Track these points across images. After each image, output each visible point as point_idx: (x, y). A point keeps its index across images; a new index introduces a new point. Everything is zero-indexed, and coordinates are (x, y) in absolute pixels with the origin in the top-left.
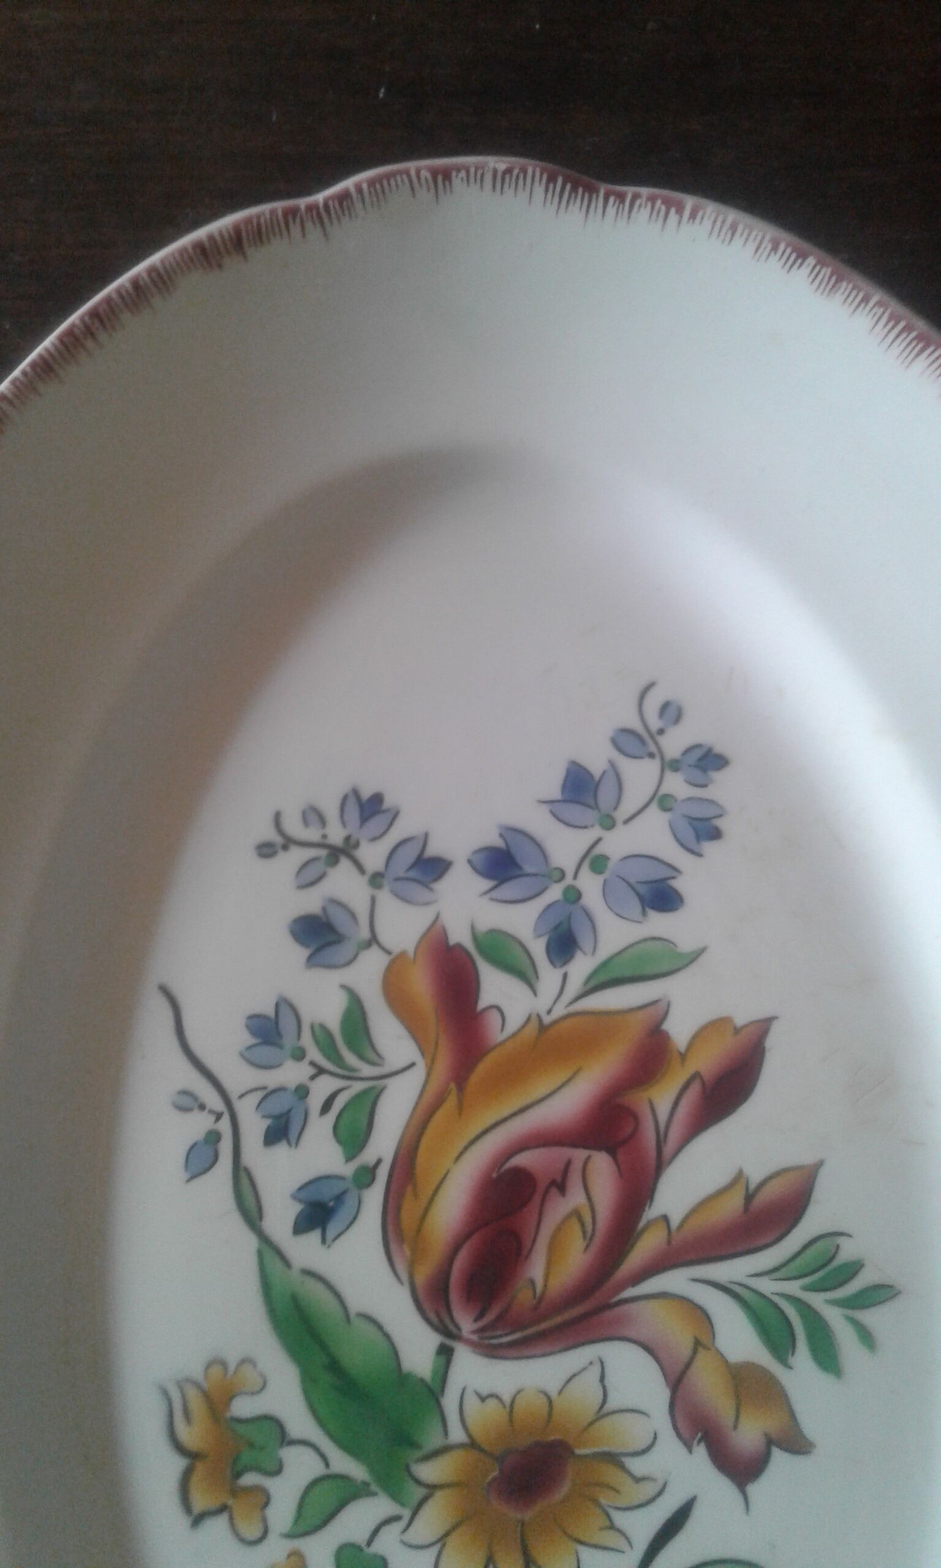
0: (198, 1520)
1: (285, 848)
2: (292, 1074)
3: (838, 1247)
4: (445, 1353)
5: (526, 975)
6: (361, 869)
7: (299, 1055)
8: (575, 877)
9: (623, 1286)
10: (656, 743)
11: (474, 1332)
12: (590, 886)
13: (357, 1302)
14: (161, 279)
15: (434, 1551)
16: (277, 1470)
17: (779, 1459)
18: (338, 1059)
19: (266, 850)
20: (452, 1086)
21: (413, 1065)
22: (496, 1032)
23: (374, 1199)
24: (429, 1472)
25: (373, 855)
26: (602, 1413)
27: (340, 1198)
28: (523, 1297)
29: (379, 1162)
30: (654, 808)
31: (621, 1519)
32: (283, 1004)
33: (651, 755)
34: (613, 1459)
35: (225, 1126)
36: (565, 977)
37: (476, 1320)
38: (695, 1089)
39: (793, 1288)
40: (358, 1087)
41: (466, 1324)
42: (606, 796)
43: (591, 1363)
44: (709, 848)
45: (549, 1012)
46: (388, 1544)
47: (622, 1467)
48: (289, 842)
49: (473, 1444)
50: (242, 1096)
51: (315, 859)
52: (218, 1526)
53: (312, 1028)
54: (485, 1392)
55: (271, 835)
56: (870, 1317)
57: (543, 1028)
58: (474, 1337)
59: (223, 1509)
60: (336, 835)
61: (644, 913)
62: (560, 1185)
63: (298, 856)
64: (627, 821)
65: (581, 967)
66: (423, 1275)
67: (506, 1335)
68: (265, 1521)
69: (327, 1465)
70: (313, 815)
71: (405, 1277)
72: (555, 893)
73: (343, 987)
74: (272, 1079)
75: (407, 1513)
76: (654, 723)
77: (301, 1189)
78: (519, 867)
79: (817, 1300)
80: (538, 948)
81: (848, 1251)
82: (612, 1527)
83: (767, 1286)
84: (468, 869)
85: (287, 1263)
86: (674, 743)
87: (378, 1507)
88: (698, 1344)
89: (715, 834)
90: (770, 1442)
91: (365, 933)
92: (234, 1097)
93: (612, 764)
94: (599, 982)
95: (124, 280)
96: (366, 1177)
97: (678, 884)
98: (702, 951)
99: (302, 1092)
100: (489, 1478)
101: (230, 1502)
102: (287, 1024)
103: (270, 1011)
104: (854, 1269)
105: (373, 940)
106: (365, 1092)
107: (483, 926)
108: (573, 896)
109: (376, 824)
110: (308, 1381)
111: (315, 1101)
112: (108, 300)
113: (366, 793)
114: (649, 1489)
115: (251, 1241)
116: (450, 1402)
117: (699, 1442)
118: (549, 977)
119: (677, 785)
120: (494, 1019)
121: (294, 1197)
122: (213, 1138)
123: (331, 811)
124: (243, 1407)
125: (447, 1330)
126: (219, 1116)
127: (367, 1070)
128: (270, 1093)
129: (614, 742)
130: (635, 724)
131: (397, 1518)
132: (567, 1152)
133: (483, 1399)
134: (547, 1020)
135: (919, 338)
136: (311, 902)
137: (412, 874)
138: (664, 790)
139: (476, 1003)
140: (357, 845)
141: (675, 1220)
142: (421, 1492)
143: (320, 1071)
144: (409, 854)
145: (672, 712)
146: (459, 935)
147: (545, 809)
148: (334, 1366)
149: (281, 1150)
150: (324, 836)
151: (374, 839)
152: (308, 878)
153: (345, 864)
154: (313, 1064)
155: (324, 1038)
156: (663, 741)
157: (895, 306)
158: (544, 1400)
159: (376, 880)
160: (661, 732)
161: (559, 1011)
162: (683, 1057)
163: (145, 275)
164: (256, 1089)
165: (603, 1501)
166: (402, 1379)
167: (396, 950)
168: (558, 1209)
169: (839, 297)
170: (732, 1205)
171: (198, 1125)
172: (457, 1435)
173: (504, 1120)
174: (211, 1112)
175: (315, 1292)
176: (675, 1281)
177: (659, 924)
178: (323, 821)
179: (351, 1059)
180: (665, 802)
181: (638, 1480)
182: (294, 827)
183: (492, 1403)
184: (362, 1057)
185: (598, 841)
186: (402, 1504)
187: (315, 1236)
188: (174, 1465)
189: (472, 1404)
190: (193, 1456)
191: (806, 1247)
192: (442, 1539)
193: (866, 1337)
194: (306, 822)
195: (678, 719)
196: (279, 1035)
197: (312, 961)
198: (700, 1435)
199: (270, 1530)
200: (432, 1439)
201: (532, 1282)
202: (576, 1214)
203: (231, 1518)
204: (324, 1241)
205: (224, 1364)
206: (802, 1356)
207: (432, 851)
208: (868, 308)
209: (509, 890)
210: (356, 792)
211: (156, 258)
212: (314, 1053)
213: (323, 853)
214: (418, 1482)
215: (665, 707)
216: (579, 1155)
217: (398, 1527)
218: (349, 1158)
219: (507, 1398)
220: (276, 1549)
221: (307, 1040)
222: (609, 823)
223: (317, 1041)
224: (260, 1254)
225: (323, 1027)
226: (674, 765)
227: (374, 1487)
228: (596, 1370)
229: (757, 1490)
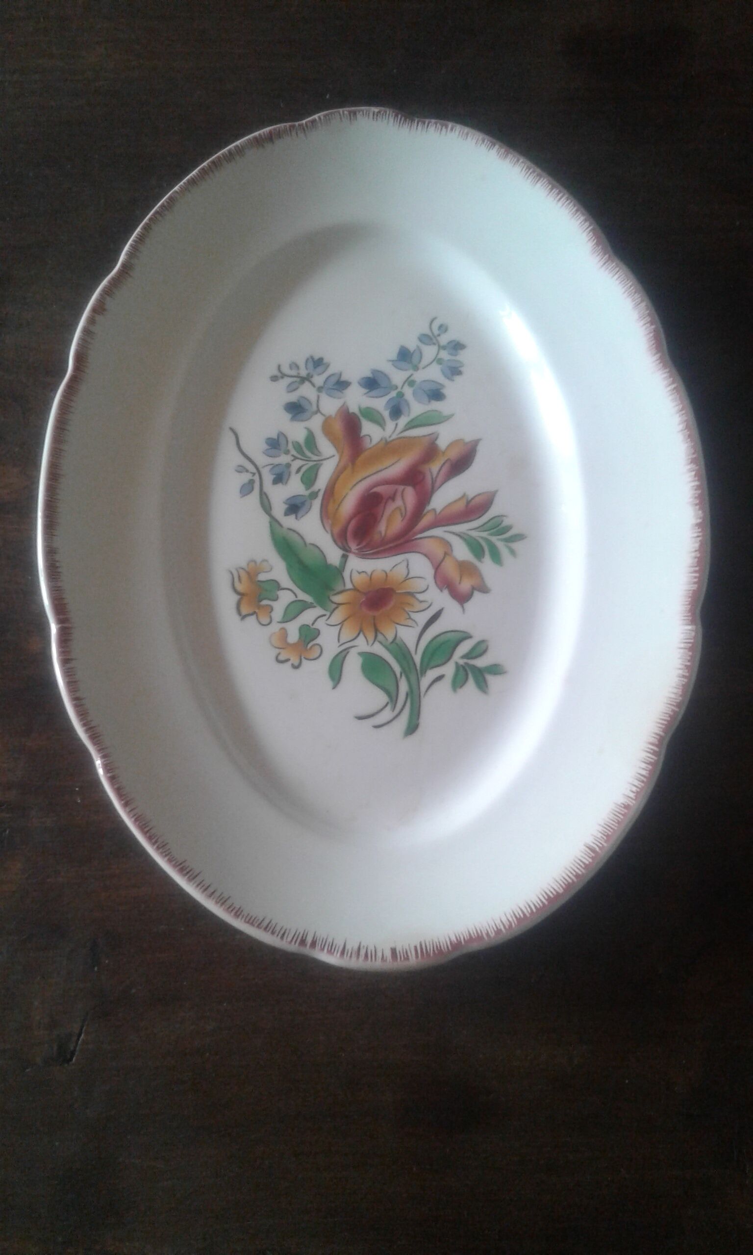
0: (243, 617)
1: (282, 378)
2: (284, 459)
3: (502, 521)
4: (345, 557)
5: (380, 422)
6: (313, 385)
7: (287, 452)
8: (402, 388)
9: (416, 534)
10: (437, 340)
11: (357, 549)
12: (408, 392)
13: (309, 539)
14: (240, 151)
15: (339, 627)
16: (276, 599)
17: (476, 594)
18: (303, 454)
19: (274, 379)
20: (350, 464)
21: (334, 456)
22: (368, 444)
23: (317, 504)
24: (338, 599)
25: (319, 380)
26: (407, 578)
27: (303, 503)
28: (376, 537)
29: (319, 490)
30: (434, 364)
31: (413, 615)
32: (281, 434)
33: (434, 344)
34: (411, 594)
35: (257, 478)
36: (397, 425)
37: (358, 545)
38: (447, 466)
39: (484, 534)
40: (311, 464)
41: (353, 546)
42: (415, 359)
43: (403, 561)
44: (457, 379)
45: (390, 437)
46: (321, 625)
47: (414, 597)
48: (283, 376)
49: (355, 589)
50: (264, 467)
51: (296, 382)
52: (252, 620)
53: (292, 442)
54: (360, 571)
55: (276, 372)
56: (515, 546)
57: (387, 443)
58: (357, 551)
59: (255, 613)
60: (303, 373)
61: (429, 402)
62: (393, 498)
63: (286, 381)
64: (424, 368)
65: (403, 421)
66: (337, 530)
67: (371, 550)
68: (271, 617)
69: (296, 597)
70: (294, 365)
71: (329, 532)
72: (393, 394)
73: (306, 428)
74: (277, 461)
75: (328, 614)
76: (436, 332)
77: (288, 499)
78: (379, 385)
79: (494, 539)
80: (386, 414)
81: (506, 522)
82: (410, 618)
83: (474, 534)
84: (357, 385)
85: (281, 525)
86: (444, 339)
87: (318, 611)
88: (446, 554)
89: (459, 373)
90: (473, 589)
91: (314, 408)
92: (260, 466)
93: (418, 347)
94: (411, 426)
95: (225, 150)
96: (314, 495)
97: (445, 391)
98: (453, 415)
99: (288, 466)
100: (362, 601)
101: (257, 611)
102: (282, 441)
103: (276, 437)
104: (508, 528)
105: (318, 411)
106: (315, 465)
107: (364, 406)
108: (401, 395)
109: (319, 369)
110: (290, 568)
111: (294, 468)
112: (219, 157)
113: (316, 357)
114: (425, 605)
115: (266, 519)
116: (346, 574)
117: (445, 589)
118: (390, 425)
119: (444, 355)
120: (367, 440)
121: (285, 503)
122: (252, 482)
123: (302, 364)
124: (262, 577)
125: (346, 549)
126: (254, 474)
127: (316, 458)
128: (275, 466)
129: (420, 340)
130: (427, 332)
131: (324, 615)
132: (397, 487)
133: (359, 573)
134: (389, 440)
135: (538, 175)
136: (293, 397)
137: (334, 387)
138: (439, 357)
139: (360, 432)
140: (312, 377)
141: (438, 511)
142: (335, 606)
143: (295, 458)
144: (334, 380)
145: (443, 328)
146: (354, 409)
147: (391, 363)
148: (300, 562)
149: (280, 486)
150: (299, 374)
151: (319, 374)
152: (291, 389)
153: (307, 384)
154: (293, 456)
155: (297, 446)
156: (439, 338)
158: (385, 574)
159: (320, 389)
160: (439, 335)
161: (394, 437)
162: (444, 453)
163: (233, 148)
164: (269, 465)
165: (407, 609)
166: (327, 567)
167: (327, 415)
168: (391, 507)
170: (461, 505)
171: (245, 478)
172: (349, 585)
173: (370, 476)
174: (251, 473)
175: (295, 537)
176: (438, 532)
177: (436, 405)
178: (298, 367)
179: (308, 454)
180: (439, 361)
181: (421, 602)
182: (286, 370)
183: (363, 575)
184: (313, 453)
185: (412, 375)
186: (326, 610)
187: (293, 517)
188: (233, 598)
189: (355, 575)
190: (241, 595)
191: (489, 521)
192: (342, 624)
193: (513, 552)
194: (291, 367)
195: (446, 330)
196: (279, 445)
197: (294, 419)
198: (445, 586)
199: (273, 621)
200: (340, 588)
201: (380, 533)
202: (399, 508)
203: (257, 618)
204: (296, 518)
205: (255, 562)
206: (487, 559)
207: (343, 378)
209: (374, 393)
210: (312, 358)
211: (238, 143)
212: (294, 452)
213: (298, 380)
214: (333, 602)
215: (441, 327)
216: (401, 488)
217: (325, 618)
218: (307, 489)
219: (369, 573)
220: (275, 627)
221: (290, 447)
222: (416, 368)
223: (294, 447)
224: (270, 523)
225: (298, 443)
226: (444, 348)
227: (315, 604)
228: (405, 564)
229: (468, 605)
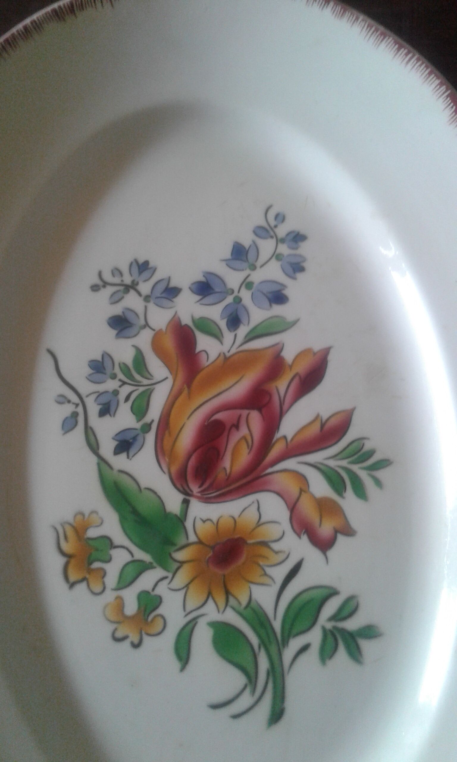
0: (72, 585)
1: (104, 286)
2: (111, 385)
3: (363, 445)
4: (186, 503)
5: (218, 336)
6: (140, 294)
7: (114, 377)
8: (239, 292)
9: (266, 468)
10: (275, 233)
11: (199, 492)
12: (246, 296)
13: (144, 483)
14: (37, 26)
15: (183, 591)
16: (109, 560)
17: (341, 539)
18: (131, 377)
19: (95, 288)
20: (185, 386)
21: (167, 378)
22: (204, 362)
23: (151, 438)
24: (180, 556)
25: (145, 288)
26: (259, 524)
27: (135, 438)
28: (221, 476)
29: (153, 421)
30: (274, 260)
31: (269, 571)
32: (106, 355)
33: (272, 237)
34: (265, 544)
35: (80, 410)
36: (236, 336)
37: (200, 487)
38: (296, 381)
39: (344, 463)
40: (141, 389)
41: (195, 489)
42: (251, 256)
43: (253, 502)
44: (299, 275)
45: (229, 351)
46: (162, 590)
47: (269, 547)
48: (106, 284)
49: (200, 542)
50: (87, 396)
51: (118, 291)
52: (82, 587)
53: (119, 364)
54: (204, 519)
55: (97, 281)
56: (380, 474)
57: (226, 359)
58: (199, 495)
59: (84, 579)
60: (128, 280)
61: (271, 305)
62: (237, 426)
63: (110, 290)
64: (262, 266)
65: (243, 331)
66: (174, 469)
67: (215, 492)
68: (104, 583)
69: (133, 556)
70: (117, 271)
71: (166, 470)
72: (230, 299)
73: (133, 346)
74: (101, 388)
75: (170, 575)
76: (272, 223)
77: (117, 435)
78: (213, 289)
79: (355, 468)
80: (223, 324)
81: (368, 446)
82: (265, 574)
83: (332, 463)
84: (189, 292)
85: (111, 467)
86: (282, 231)
87: (158, 573)
88: (301, 491)
89: (302, 269)
90: (336, 532)
91: (142, 322)
92: (84, 396)
93: (254, 242)
94: (251, 337)
95: (20, 26)
96: (147, 428)
97: (286, 292)
98: (298, 320)
99: (116, 393)
100: (208, 556)
101: (87, 576)
102: (108, 364)
103: (100, 359)
104: (371, 453)
105: (147, 325)
106: (146, 391)
107: (197, 316)
108: (238, 300)
109: (146, 274)
110: (123, 520)
111: (122, 396)
112: (13, 35)
113: (141, 261)
114: (282, 557)
115: (94, 459)
116: (189, 524)
117: (304, 534)
118: (228, 336)
119: (284, 249)
120: (204, 356)
121: (113, 439)
122: (75, 415)
123: (125, 269)
124: (92, 533)
125: (187, 493)
126: (77, 405)
127: (145, 382)
128: (100, 394)
129: (255, 232)
130: (264, 224)
131: (166, 578)
132: (240, 411)
133: (204, 521)
134: (228, 355)
135: (382, 34)
136: (117, 310)
137: (163, 295)
138: (278, 251)
139: (195, 348)
140: (137, 284)
141: (289, 438)
142: (177, 565)
143: (124, 383)
144: (161, 287)
145: (280, 218)
146: (186, 320)
147: (224, 264)
148: (135, 512)
149: (107, 418)
150: (122, 281)
151: (145, 281)
152: (115, 300)
153: (132, 292)
154: (120, 380)
155: (125, 369)
156: (277, 231)
157: (369, 21)
158: (233, 521)
159: (147, 299)
160: (276, 226)
161: (233, 351)
162: (291, 367)
163: (30, 24)
164: (94, 393)
165: (261, 563)
166: (166, 515)
167: (157, 328)
168: (235, 437)
169: (345, 19)
170: (316, 429)
171: (67, 410)
172: (192, 538)
173: (210, 399)
174: (73, 403)
175: (125, 480)
176: (291, 464)
177: (278, 310)
178: (121, 274)
179: (138, 377)
180: (278, 257)
181: (277, 553)
182: (108, 277)
183: (208, 523)
184: (143, 376)
185: (248, 276)
186: (168, 571)
187: (124, 455)
188: (60, 561)
189: (199, 524)
190: (69, 556)
191: (348, 446)
192: (187, 586)
193: (378, 483)
194: (113, 275)
195: (283, 219)
196: (104, 368)
197: (118, 336)
198: (304, 531)
199: (107, 588)
200: (182, 541)
201: (225, 469)
202: (244, 438)
203: (88, 585)
204: (128, 457)
205: (83, 514)
206: (349, 492)
207: (173, 284)
208: (358, 23)
209: (209, 299)
210: (136, 261)
211: (35, 17)
212: (121, 376)
213: (122, 288)
214: (175, 561)
215: (277, 216)
216: (245, 412)
217: (166, 582)
218: (139, 420)
219: (215, 520)
220: (109, 596)
221: (117, 370)
222: (253, 268)
223: (121, 370)
224: (98, 464)
225: (124, 364)
226: (283, 241)
227: (155, 564)
228: (255, 506)
229: (332, 553)
